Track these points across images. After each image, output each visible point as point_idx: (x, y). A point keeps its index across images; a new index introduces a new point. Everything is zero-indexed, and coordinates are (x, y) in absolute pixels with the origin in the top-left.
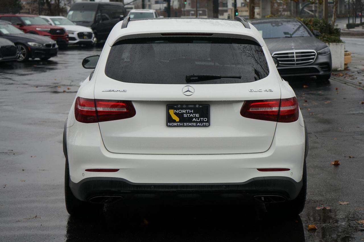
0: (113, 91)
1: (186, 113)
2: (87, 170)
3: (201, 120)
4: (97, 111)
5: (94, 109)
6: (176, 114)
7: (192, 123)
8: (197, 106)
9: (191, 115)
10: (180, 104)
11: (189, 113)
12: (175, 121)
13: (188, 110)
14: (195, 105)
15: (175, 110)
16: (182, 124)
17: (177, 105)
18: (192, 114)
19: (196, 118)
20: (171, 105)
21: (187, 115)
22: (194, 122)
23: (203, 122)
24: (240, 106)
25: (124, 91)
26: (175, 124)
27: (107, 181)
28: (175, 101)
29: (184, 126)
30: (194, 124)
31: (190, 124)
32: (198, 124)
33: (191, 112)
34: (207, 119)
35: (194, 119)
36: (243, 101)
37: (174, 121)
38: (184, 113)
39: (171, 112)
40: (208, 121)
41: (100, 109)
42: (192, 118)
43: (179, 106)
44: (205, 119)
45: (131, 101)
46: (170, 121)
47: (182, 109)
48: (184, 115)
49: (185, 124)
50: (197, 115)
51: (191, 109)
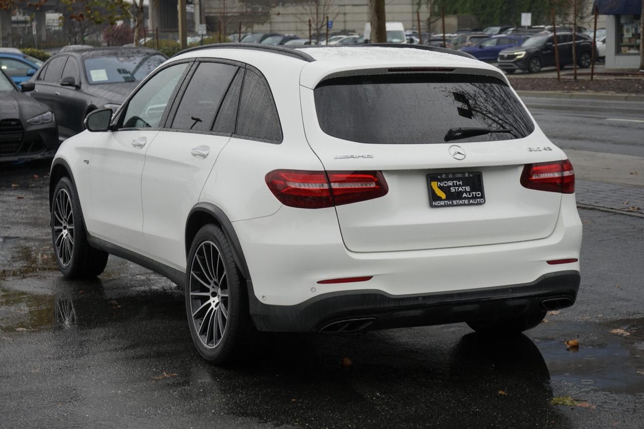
0: (352, 157)
1: (454, 186)
2: (319, 282)
3: (473, 194)
4: (331, 190)
5: (326, 186)
6: (440, 188)
7: (463, 201)
8: (467, 175)
9: (460, 189)
10: (444, 173)
11: (457, 186)
13: (455, 182)
14: (464, 173)
15: (439, 183)
16: (451, 203)
17: (441, 175)
18: (461, 186)
19: (466, 192)
20: (433, 175)
21: (455, 189)
22: (465, 198)
23: (477, 197)
24: (518, 173)
25: (369, 157)
26: (442, 203)
27: (357, 295)
28: (436, 169)
29: (453, 205)
30: (466, 202)
31: (461, 202)
32: (471, 201)
33: (460, 184)
34: (480, 193)
35: (464, 195)
37: (440, 199)
38: (451, 186)
39: (434, 185)
40: (483, 197)
41: (335, 186)
42: (461, 193)
43: (444, 176)
44: (479, 194)
45: (381, 171)
46: (433, 199)
47: (448, 180)
48: (451, 189)
49: (454, 202)
50: (468, 189)
51: (459, 179)
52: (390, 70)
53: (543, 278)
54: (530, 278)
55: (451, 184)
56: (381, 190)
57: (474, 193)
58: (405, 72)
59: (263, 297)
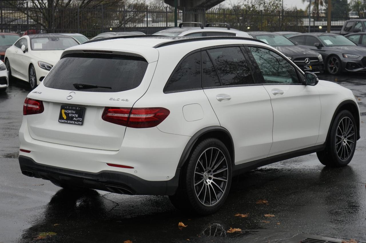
1: (71, 113)
3: (77, 119)
6: (65, 113)
7: (72, 122)
9: (73, 115)
10: (68, 106)
11: (72, 113)
12: (64, 118)
13: (72, 111)
14: (76, 107)
15: (65, 111)
16: (67, 122)
17: (66, 106)
19: (75, 117)
20: (64, 106)
21: (71, 115)
22: (75, 121)
23: (79, 121)
24: (102, 111)
26: (63, 121)
30: (73, 122)
33: (74, 113)
35: (74, 119)
38: (70, 113)
39: (63, 111)
40: (83, 121)
42: (73, 117)
44: (81, 119)
46: (61, 117)
47: (69, 110)
48: (70, 114)
49: (68, 121)
50: (77, 116)
51: (74, 110)
56: (41, 110)
57: (79, 118)
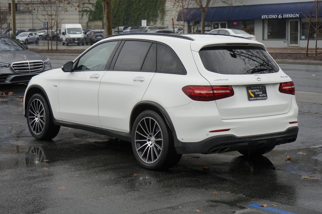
0: (221, 80)
2: (210, 132)
4: (214, 93)
5: (211, 92)
6: (252, 92)
8: (261, 87)
9: (259, 93)
11: (257, 92)
13: (257, 90)
14: (260, 86)
17: (252, 87)
18: (259, 92)
19: (261, 94)
20: (249, 87)
22: (261, 97)
24: (278, 86)
25: (227, 80)
26: (253, 99)
27: (225, 137)
28: (250, 85)
29: (257, 100)
31: (259, 98)
32: (263, 98)
35: (260, 95)
36: (279, 83)
37: (252, 97)
38: (255, 92)
39: (250, 91)
40: (266, 96)
41: (215, 92)
43: (253, 88)
44: (265, 95)
45: (231, 86)
46: (250, 97)
47: (254, 89)
48: (256, 93)
49: (257, 98)
50: (261, 93)
51: (258, 89)
52: (227, 44)
53: (288, 129)
54: (283, 129)
55: (255, 91)
56: (231, 93)
57: (263, 95)
58: (232, 45)
59: (182, 139)
